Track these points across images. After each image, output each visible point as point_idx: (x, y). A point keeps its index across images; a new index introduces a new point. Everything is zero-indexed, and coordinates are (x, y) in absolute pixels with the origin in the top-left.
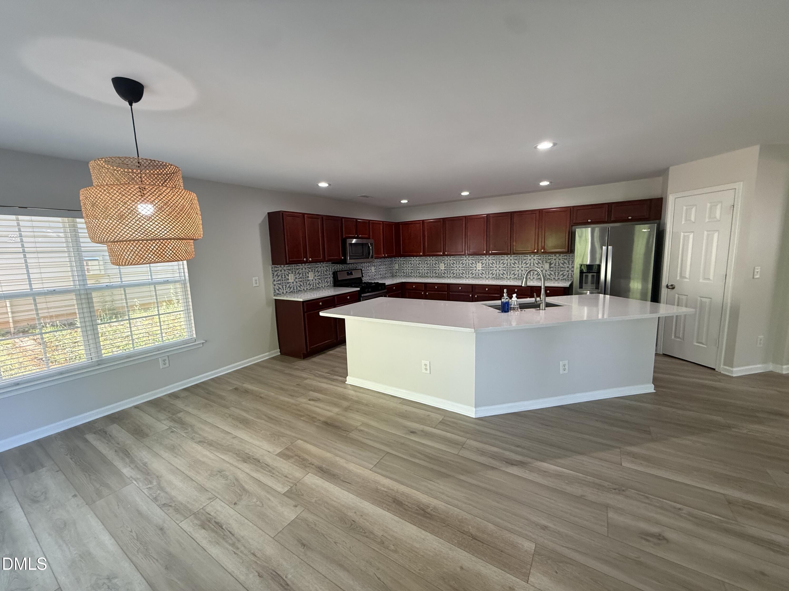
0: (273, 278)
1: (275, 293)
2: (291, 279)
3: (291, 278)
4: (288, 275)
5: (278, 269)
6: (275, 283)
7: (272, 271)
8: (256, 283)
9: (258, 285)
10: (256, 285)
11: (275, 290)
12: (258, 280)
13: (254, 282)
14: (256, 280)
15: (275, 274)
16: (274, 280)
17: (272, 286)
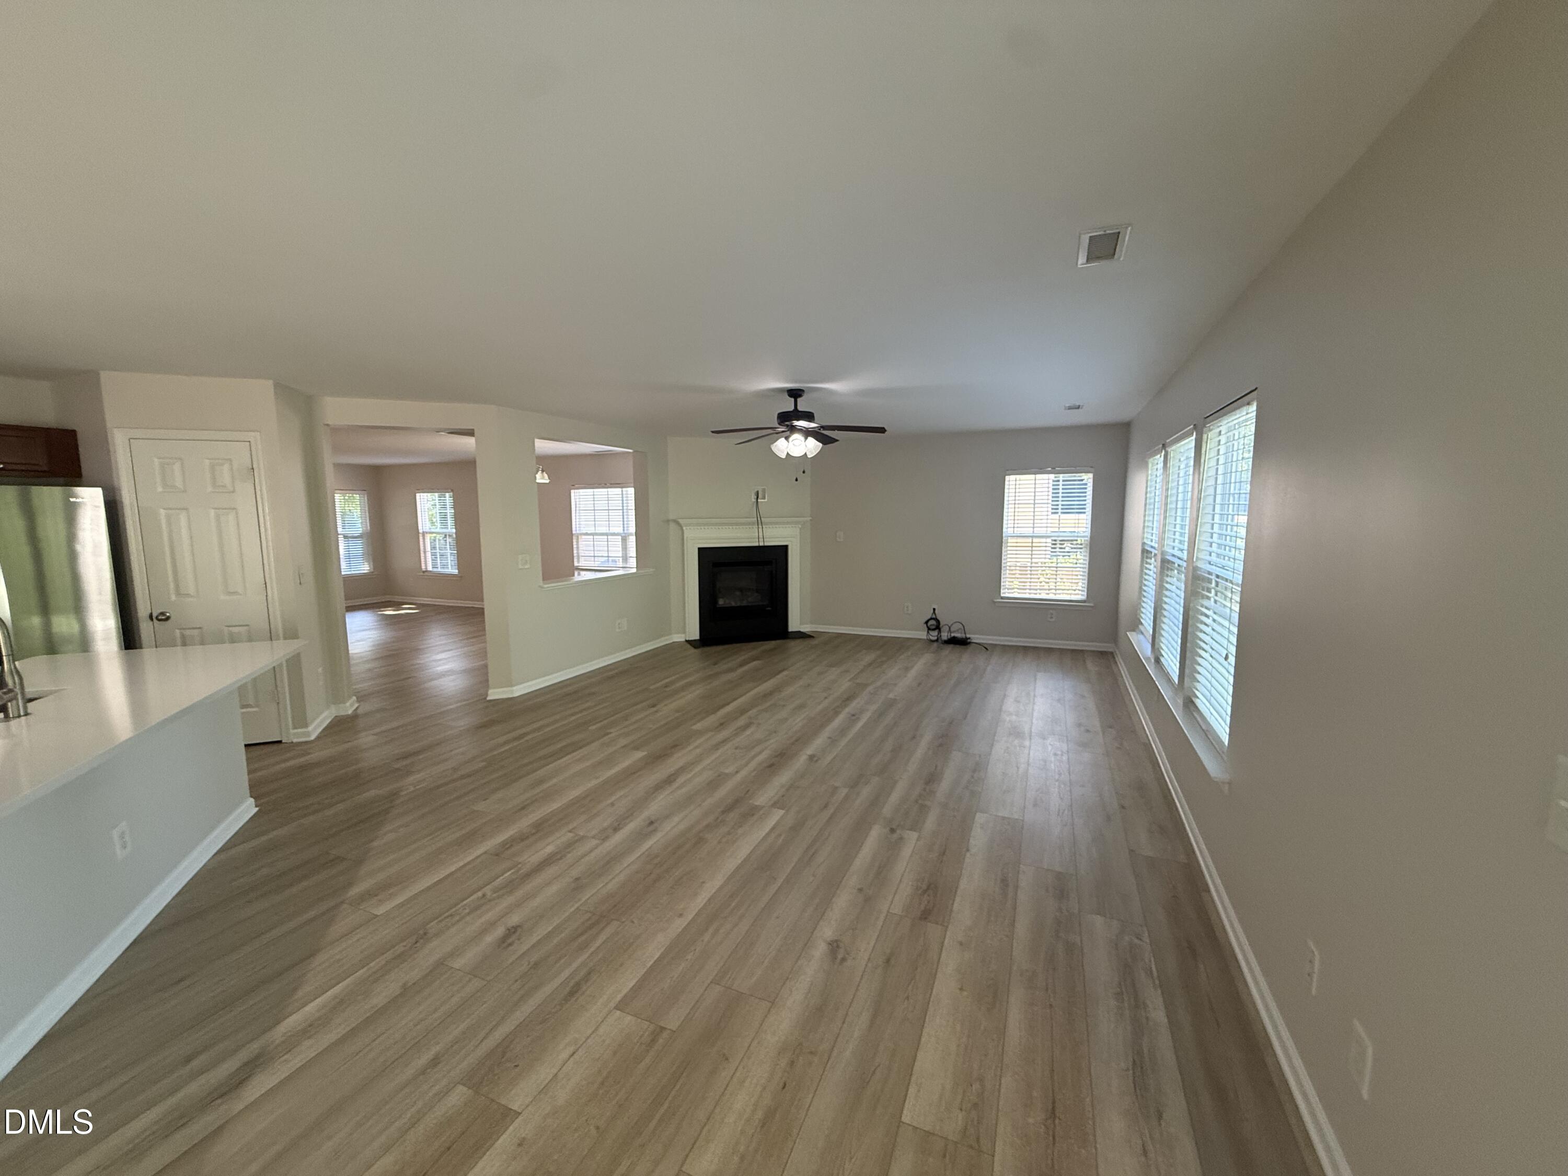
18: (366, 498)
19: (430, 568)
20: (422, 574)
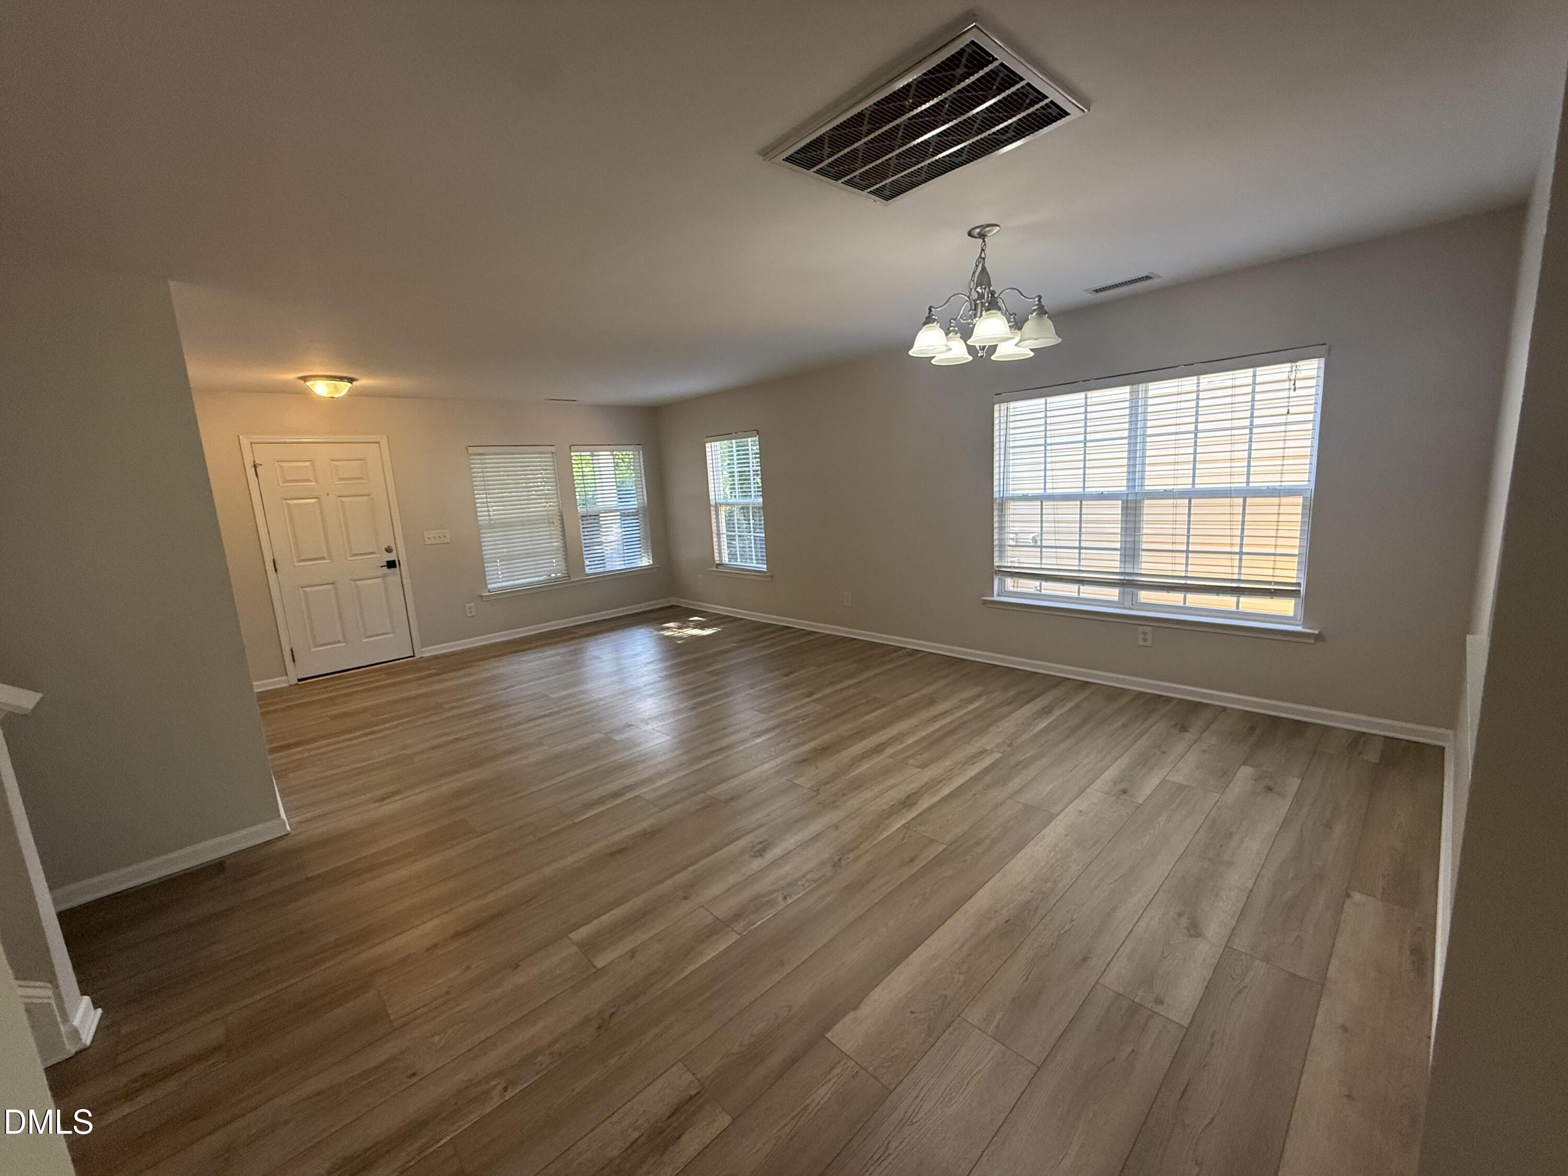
18: (641, 456)
19: (726, 560)
20: (714, 569)
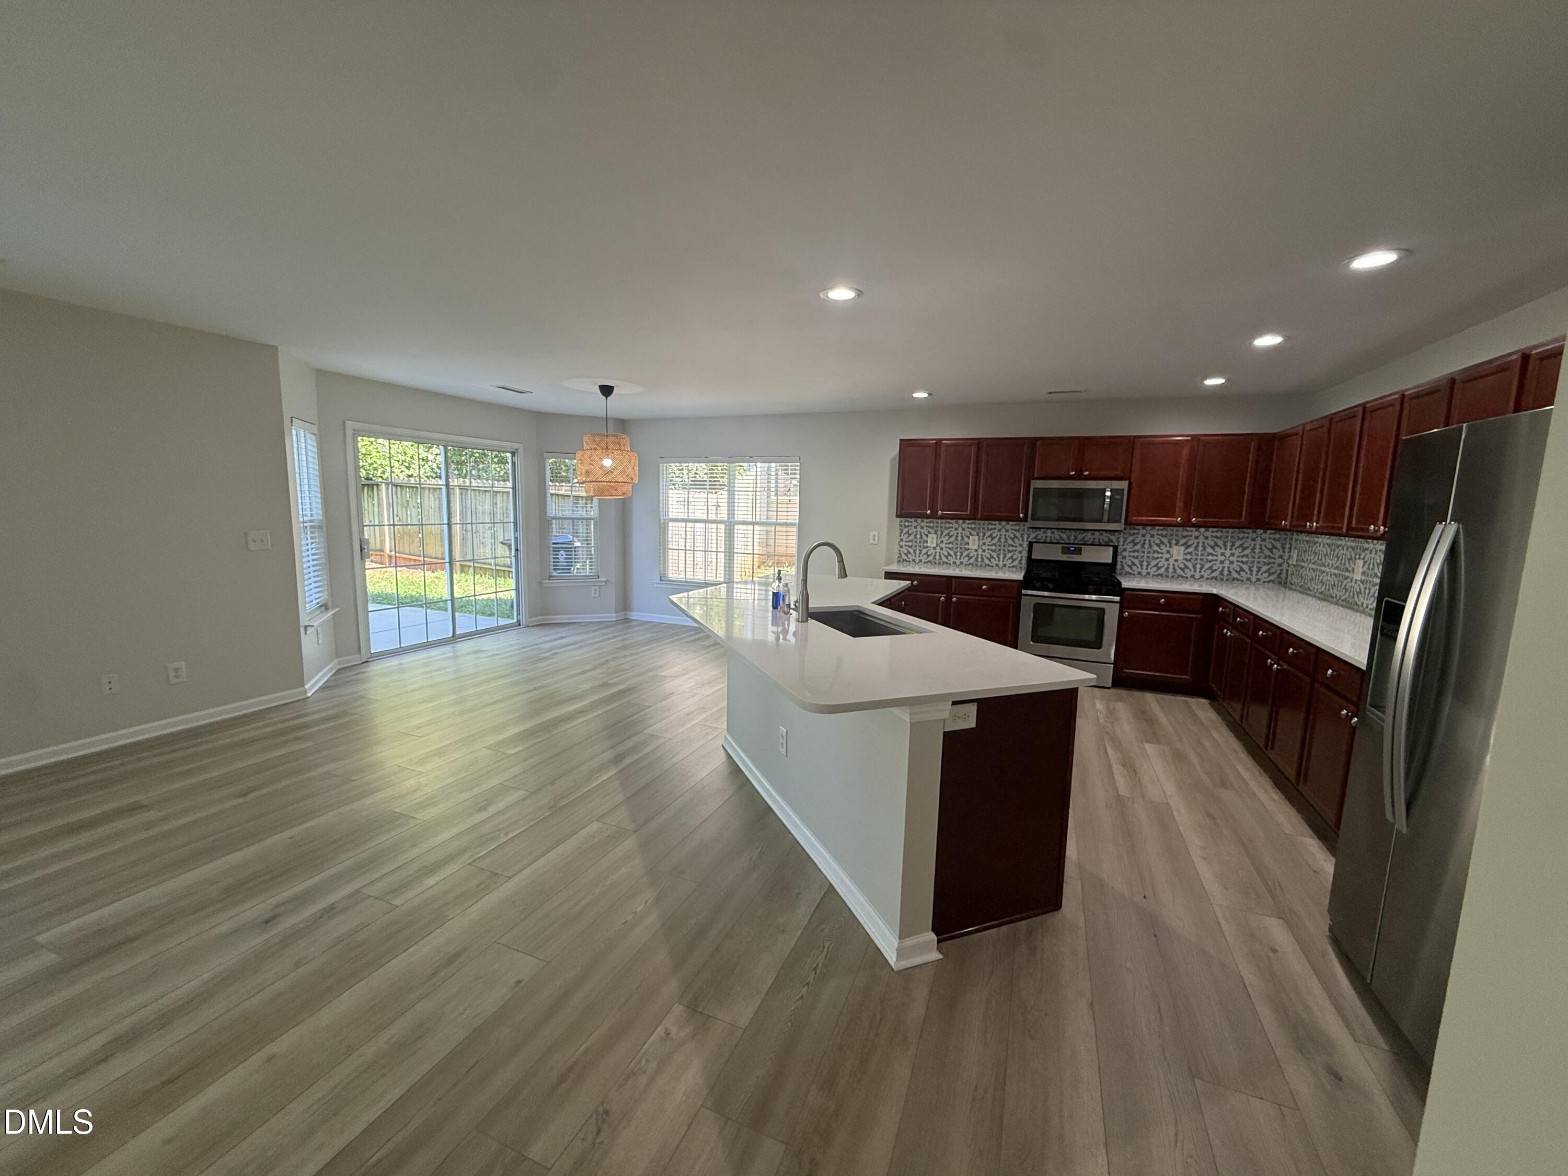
0: (900, 536)
1: (900, 558)
2: (932, 543)
3: (932, 541)
4: (927, 536)
5: (910, 524)
6: (902, 543)
7: (901, 526)
8: (874, 540)
9: (876, 542)
10: (874, 543)
11: (900, 554)
12: (877, 535)
13: (871, 537)
14: (874, 536)
15: (905, 530)
16: (902, 540)
17: (897, 547)
